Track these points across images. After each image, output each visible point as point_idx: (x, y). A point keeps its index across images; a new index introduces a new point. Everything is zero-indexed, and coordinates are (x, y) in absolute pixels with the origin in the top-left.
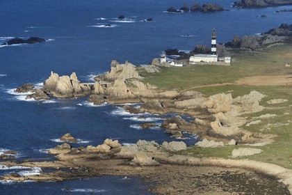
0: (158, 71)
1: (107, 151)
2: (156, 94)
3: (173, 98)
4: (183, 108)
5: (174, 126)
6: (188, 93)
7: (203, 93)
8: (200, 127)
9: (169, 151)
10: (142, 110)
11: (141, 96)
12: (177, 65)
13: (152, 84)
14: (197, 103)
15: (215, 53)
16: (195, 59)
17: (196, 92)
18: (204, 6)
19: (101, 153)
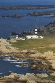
0: (16, 42)
1: (13, 78)
2: (19, 51)
3: (26, 53)
4: (33, 58)
5: (35, 65)
6: (32, 51)
7: (38, 51)
8: (44, 66)
9: (40, 78)
10: (16, 58)
11: (13, 53)
12: (23, 39)
13: (16, 47)
14: (38, 55)
15: (36, 34)
16: (29, 37)
17: (35, 51)
18: (15, 15)
19: (11, 79)
